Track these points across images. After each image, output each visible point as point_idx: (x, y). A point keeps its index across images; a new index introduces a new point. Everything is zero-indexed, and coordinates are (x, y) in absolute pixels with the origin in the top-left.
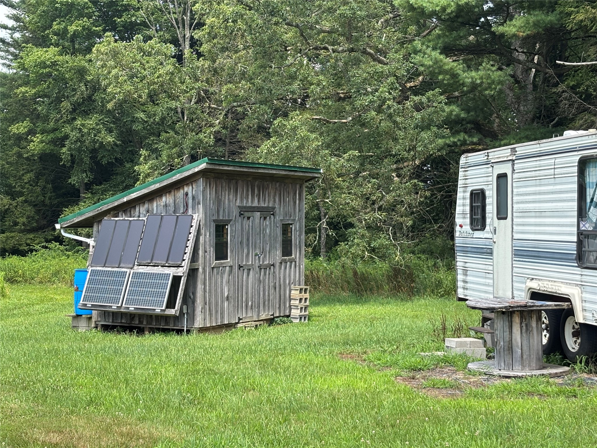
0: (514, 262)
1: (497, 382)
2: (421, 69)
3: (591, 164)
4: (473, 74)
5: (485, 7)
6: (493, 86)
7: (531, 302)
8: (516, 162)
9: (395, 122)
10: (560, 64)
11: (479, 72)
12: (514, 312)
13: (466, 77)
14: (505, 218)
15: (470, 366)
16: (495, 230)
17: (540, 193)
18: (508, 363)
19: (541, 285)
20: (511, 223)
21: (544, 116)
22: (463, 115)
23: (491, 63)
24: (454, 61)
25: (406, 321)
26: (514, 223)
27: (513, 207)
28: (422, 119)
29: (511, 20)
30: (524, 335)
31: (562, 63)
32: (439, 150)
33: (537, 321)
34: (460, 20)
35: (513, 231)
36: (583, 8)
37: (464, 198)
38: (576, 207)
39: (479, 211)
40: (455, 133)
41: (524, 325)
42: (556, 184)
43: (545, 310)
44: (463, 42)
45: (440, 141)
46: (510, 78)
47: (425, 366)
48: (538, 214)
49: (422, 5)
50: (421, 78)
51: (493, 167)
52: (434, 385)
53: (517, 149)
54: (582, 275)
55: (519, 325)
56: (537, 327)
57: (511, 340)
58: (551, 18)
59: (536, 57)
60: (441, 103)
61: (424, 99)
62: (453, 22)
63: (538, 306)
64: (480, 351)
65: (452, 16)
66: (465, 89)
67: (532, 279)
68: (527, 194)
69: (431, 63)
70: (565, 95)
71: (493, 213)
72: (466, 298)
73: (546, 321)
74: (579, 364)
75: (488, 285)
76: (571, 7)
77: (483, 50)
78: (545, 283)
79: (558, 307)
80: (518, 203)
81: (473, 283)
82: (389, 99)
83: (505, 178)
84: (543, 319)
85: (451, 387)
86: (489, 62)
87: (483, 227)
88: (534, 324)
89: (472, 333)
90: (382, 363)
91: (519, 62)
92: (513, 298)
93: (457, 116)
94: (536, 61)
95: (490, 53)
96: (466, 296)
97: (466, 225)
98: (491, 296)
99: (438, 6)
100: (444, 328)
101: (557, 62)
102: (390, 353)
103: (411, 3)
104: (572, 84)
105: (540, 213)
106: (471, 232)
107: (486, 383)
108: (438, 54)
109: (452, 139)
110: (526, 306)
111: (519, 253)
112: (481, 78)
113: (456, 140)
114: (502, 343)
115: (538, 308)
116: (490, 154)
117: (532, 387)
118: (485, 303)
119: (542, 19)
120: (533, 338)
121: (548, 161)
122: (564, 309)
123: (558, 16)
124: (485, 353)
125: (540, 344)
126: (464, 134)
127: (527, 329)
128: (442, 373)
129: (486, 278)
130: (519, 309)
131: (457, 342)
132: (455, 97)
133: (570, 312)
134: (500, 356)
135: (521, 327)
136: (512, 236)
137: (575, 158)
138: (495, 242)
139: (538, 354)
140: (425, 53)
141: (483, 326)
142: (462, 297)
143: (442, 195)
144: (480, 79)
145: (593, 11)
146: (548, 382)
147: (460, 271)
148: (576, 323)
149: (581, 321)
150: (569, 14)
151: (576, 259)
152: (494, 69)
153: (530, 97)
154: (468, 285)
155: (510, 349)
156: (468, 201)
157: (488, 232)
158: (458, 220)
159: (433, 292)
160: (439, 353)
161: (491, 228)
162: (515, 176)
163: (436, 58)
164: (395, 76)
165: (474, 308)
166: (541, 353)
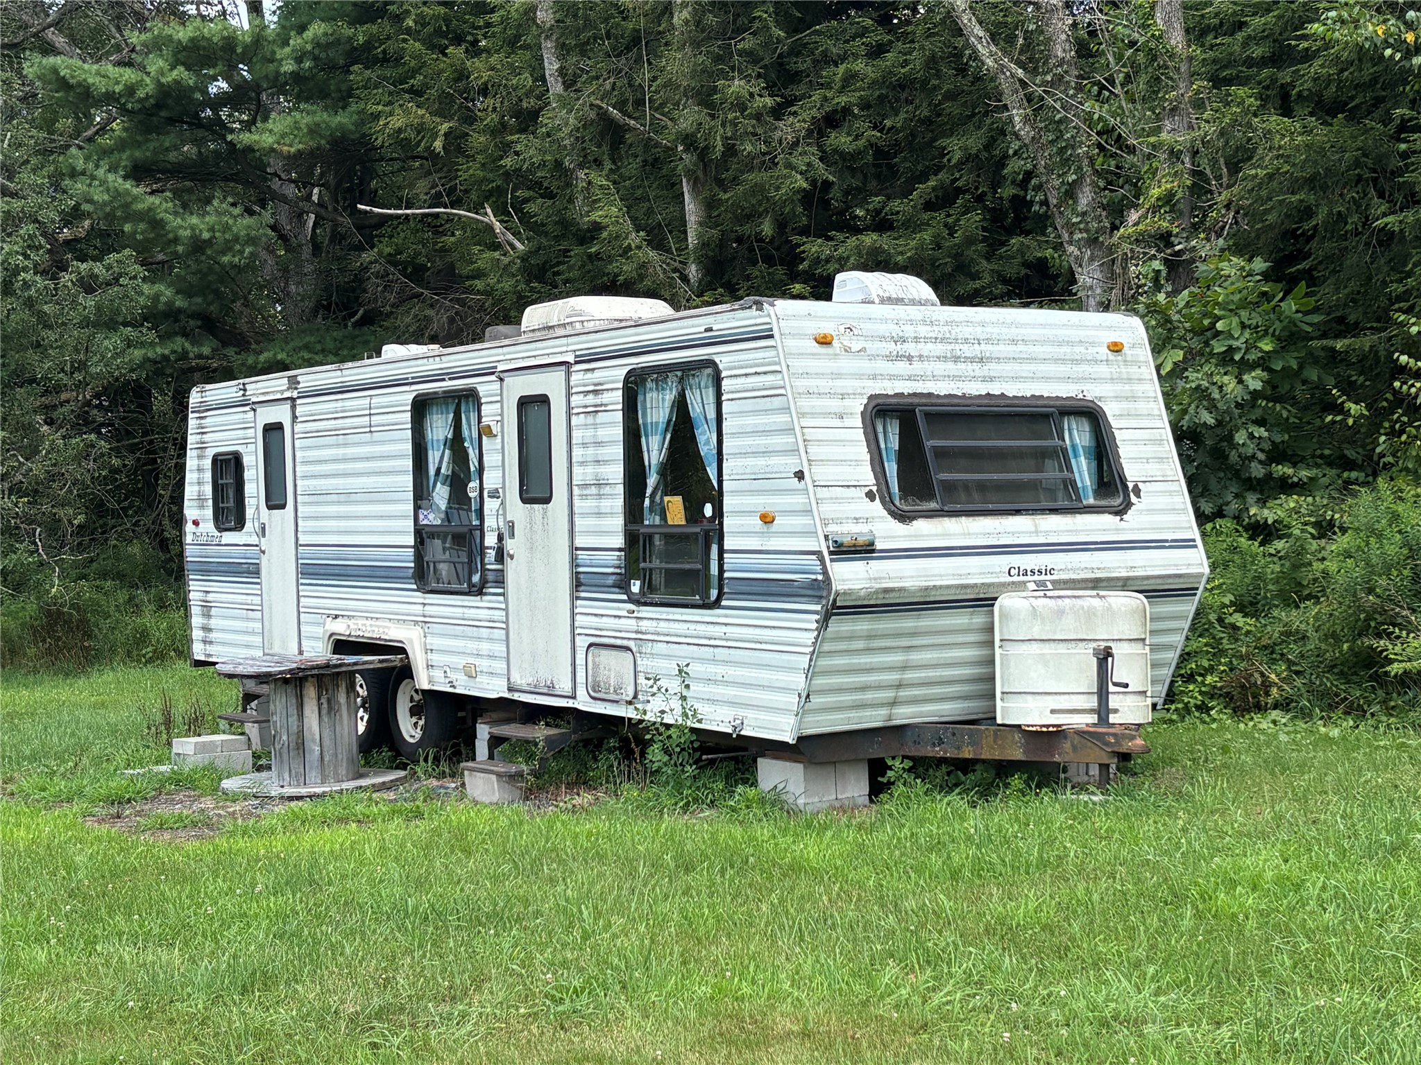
0: (301, 588)
1: (279, 809)
2: (86, 207)
3: (435, 409)
4: (194, 220)
5: (213, 90)
6: (238, 247)
7: (335, 659)
8: (299, 401)
9: (41, 315)
10: (366, 212)
11: (207, 219)
12: (305, 678)
13: (181, 227)
14: (283, 506)
15: (227, 784)
16: (263, 529)
17: (345, 460)
18: (297, 773)
19: (352, 626)
20: (292, 515)
21: (337, 304)
22: (180, 303)
23: (230, 200)
24: (153, 193)
25: (84, 715)
26: (299, 514)
27: (295, 486)
28: (99, 308)
29: (266, 119)
30: (326, 719)
31: (368, 208)
32: (132, 370)
33: (348, 693)
34: (163, 114)
35: (297, 531)
36: (401, 106)
37: (200, 470)
38: (411, 484)
39: (231, 495)
40: (164, 337)
41: (323, 700)
42: (373, 443)
43: (361, 672)
44: (172, 156)
45: (138, 354)
46: (270, 232)
47: (139, 793)
48: (342, 498)
49: (85, 80)
50: (87, 223)
51: (254, 410)
52: (161, 825)
53: (299, 379)
54: (424, 604)
55: (315, 702)
56: (348, 703)
57: (301, 732)
58: (342, 119)
59: (316, 191)
60: (135, 277)
61: (98, 269)
62: (151, 115)
63: (349, 665)
64: (241, 758)
65: (147, 105)
66: (180, 249)
67: (336, 617)
68: (320, 462)
69: (106, 197)
70: (375, 268)
71: (258, 497)
72: (210, 660)
73: (363, 692)
74: (422, 763)
75: (253, 633)
76: (378, 104)
77: (212, 174)
78: (360, 622)
79: (385, 665)
80: (304, 477)
81: (223, 630)
82: (25, 269)
83: (279, 432)
84: (358, 688)
85: (194, 824)
86: (225, 198)
87: (240, 524)
88: (342, 698)
89: (223, 724)
90: (51, 795)
91: (284, 199)
92: (301, 653)
93: (170, 303)
94: (315, 198)
95: (226, 179)
96: (210, 655)
97: (205, 520)
98: (259, 653)
99: (118, 83)
100: (168, 722)
101: (359, 206)
102: (63, 775)
103: (62, 74)
104: (388, 250)
105: (347, 496)
106: (217, 533)
107: (259, 811)
108: (120, 180)
109: (159, 350)
110: (327, 666)
111: (311, 571)
112: (212, 229)
113: (167, 352)
114: (285, 738)
115: (350, 668)
116: (247, 387)
117: (344, 809)
118: (252, 666)
119: (324, 122)
120: (342, 724)
121: (357, 402)
122: (394, 668)
123: (355, 117)
124: (250, 761)
125: (354, 733)
126: (183, 340)
127: (329, 709)
128: (172, 802)
129: (248, 619)
130: (316, 672)
131: (196, 744)
132: (158, 263)
133: (406, 672)
134: (282, 762)
135: (320, 706)
136: (297, 539)
137: (406, 397)
138: (263, 552)
139: (350, 751)
140: (93, 178)
141: (245, 710)
142: (203, 658)
143: (139, 459)
144: (208, 231)
145: (420, 112)
146: (370, 799)
147: (195, 610)
148: (416, 691)
149: (426, 686)
150: (376, 117)
151: (413, 577)
152: (237, 211)
153: (308, 268)
154: (213, 636)
155: (300, 745)
156: (208, 476)
157: (250, 534)
158: (190, 512)
159: (129, 654)
160: (162, 768)
161: (256, 525)
162: (299, 427)
163: (116, 190)
164: (36, 221)
165: (231, 676)
166: (355, 749)
